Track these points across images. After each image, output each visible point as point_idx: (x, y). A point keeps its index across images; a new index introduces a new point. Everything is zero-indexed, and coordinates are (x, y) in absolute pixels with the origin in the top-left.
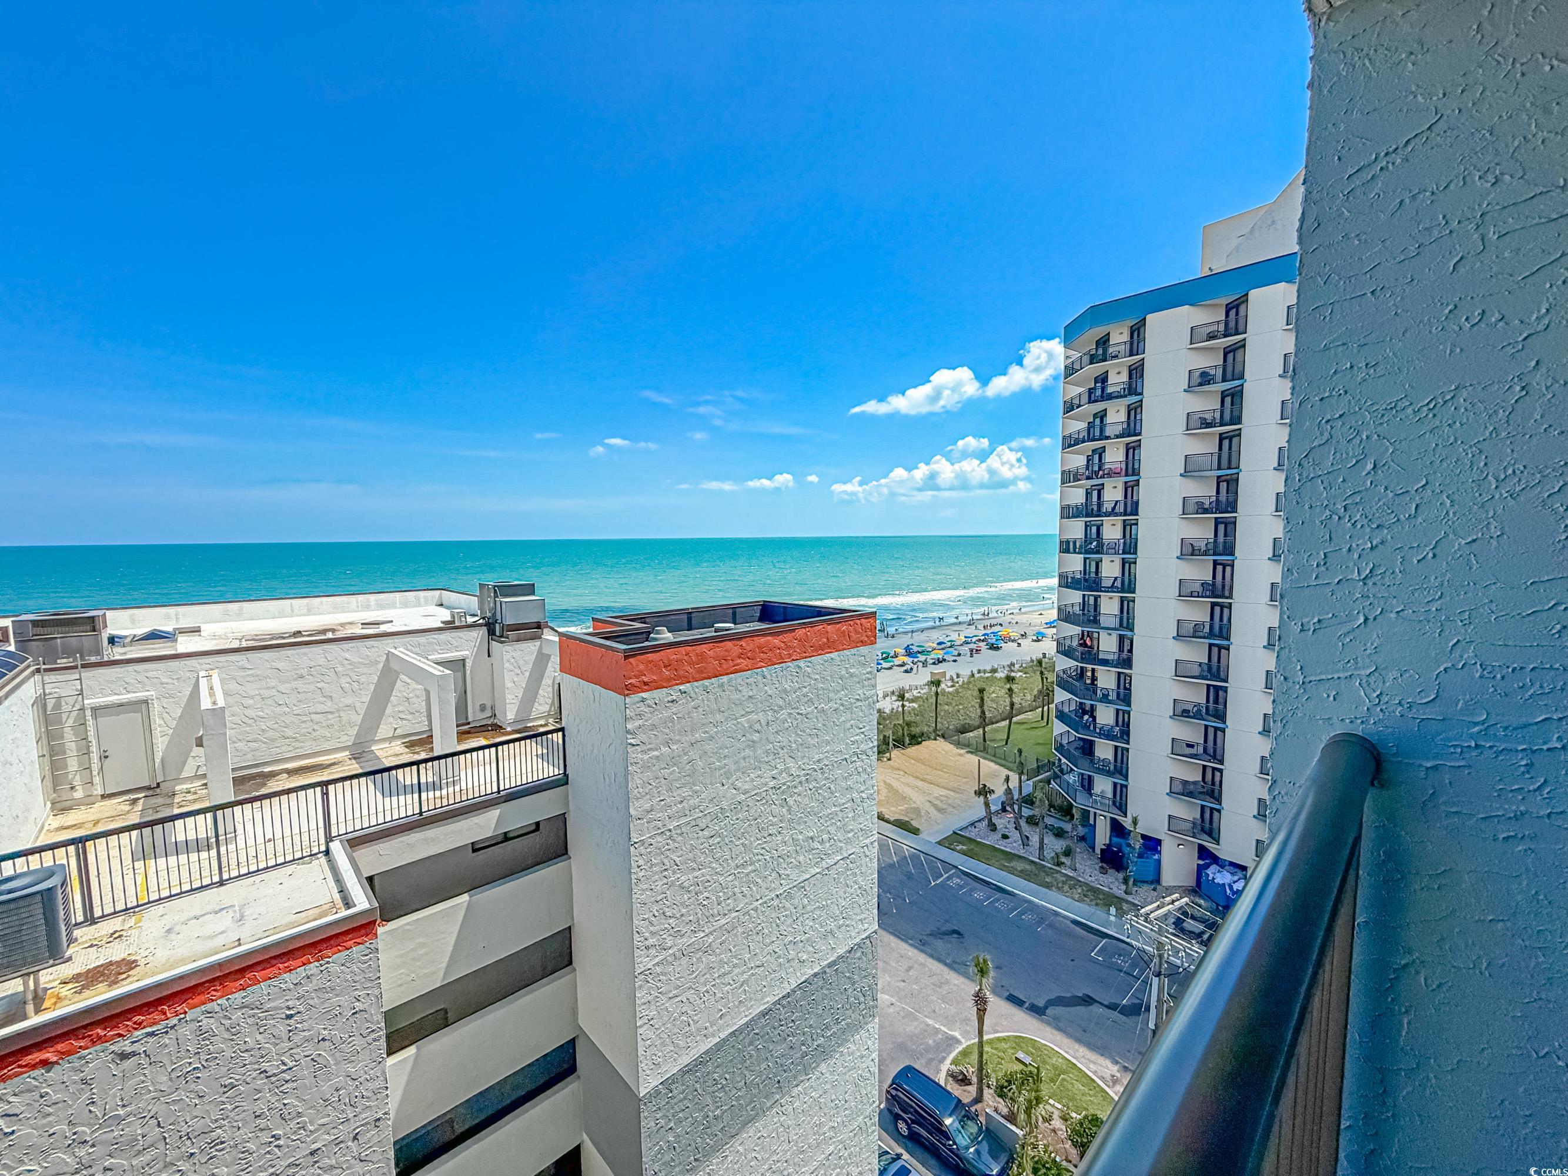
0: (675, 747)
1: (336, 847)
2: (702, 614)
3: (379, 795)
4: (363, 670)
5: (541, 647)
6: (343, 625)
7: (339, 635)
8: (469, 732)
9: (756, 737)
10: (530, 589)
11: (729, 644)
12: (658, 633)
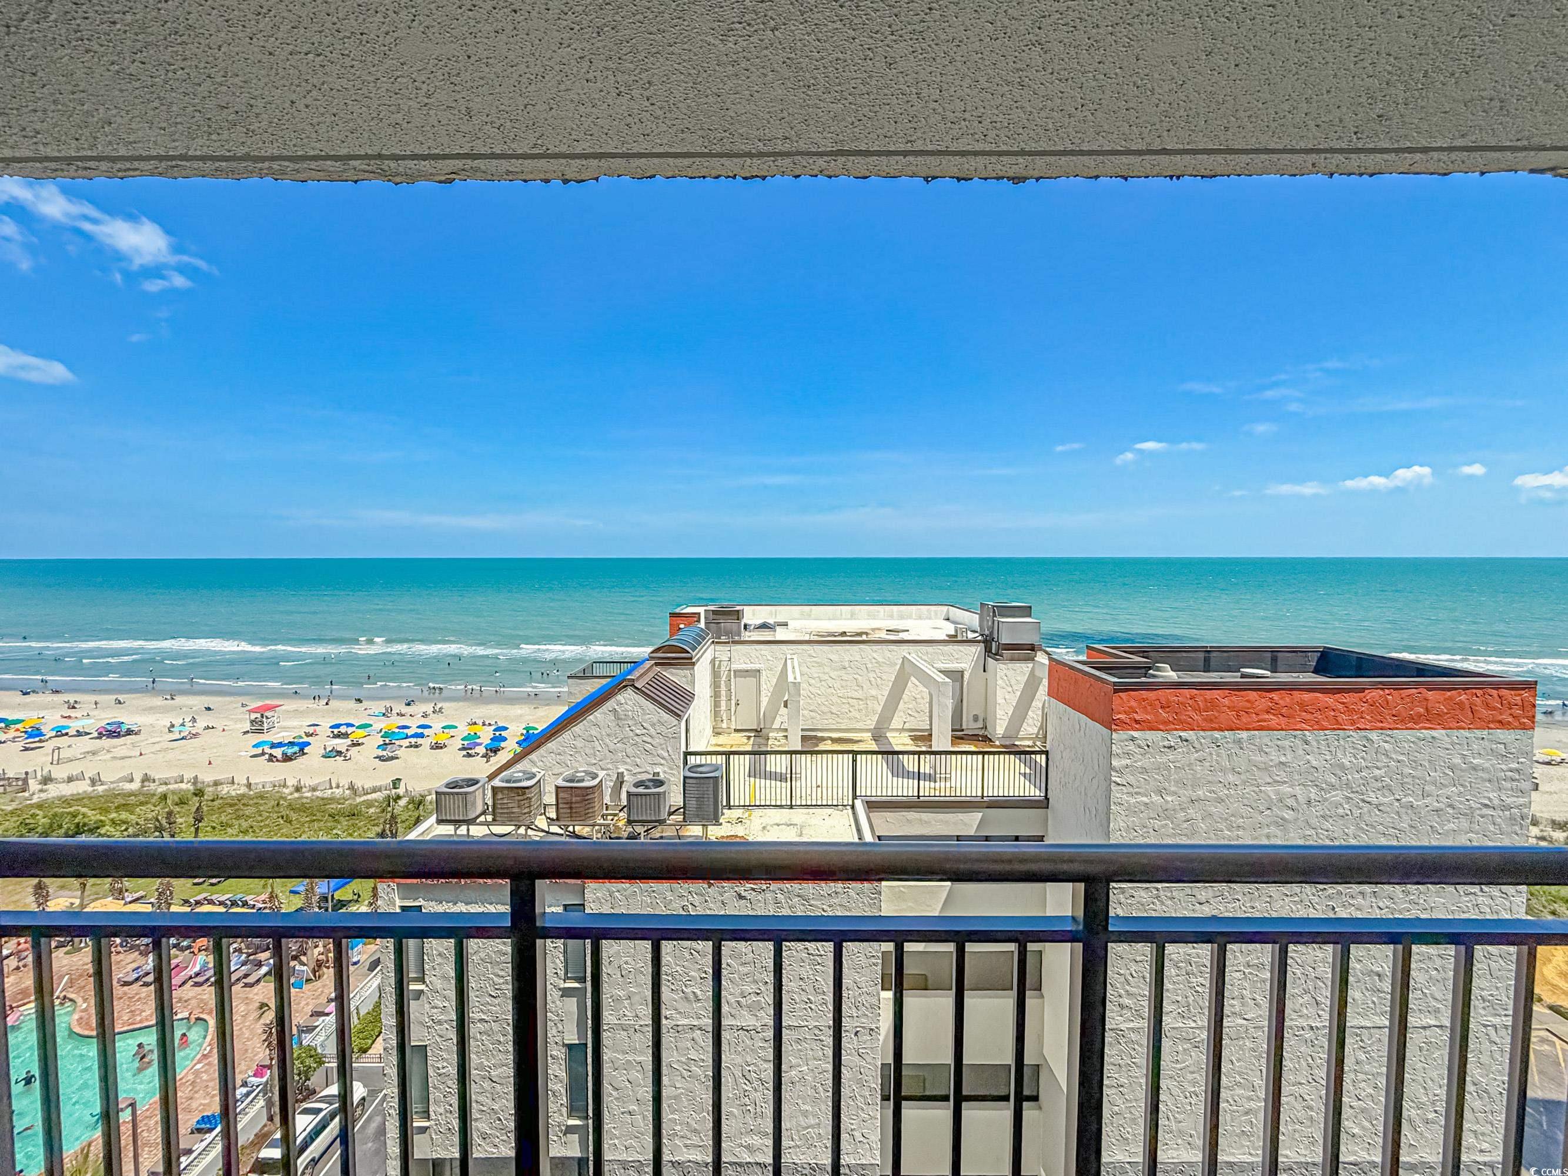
0: (1169, 799)
1: (858, 803)
2: (1225, 654)
3: (890, 775)
4: (886, 669)
5: (1033, 668)
6: (873, 630)
7: (871, 638)
8: (961, 738)
9: (1288, 815)
10: (1027, 611)
11: (1253, 695)
12: (1158, 669)
